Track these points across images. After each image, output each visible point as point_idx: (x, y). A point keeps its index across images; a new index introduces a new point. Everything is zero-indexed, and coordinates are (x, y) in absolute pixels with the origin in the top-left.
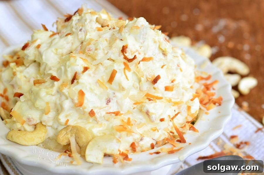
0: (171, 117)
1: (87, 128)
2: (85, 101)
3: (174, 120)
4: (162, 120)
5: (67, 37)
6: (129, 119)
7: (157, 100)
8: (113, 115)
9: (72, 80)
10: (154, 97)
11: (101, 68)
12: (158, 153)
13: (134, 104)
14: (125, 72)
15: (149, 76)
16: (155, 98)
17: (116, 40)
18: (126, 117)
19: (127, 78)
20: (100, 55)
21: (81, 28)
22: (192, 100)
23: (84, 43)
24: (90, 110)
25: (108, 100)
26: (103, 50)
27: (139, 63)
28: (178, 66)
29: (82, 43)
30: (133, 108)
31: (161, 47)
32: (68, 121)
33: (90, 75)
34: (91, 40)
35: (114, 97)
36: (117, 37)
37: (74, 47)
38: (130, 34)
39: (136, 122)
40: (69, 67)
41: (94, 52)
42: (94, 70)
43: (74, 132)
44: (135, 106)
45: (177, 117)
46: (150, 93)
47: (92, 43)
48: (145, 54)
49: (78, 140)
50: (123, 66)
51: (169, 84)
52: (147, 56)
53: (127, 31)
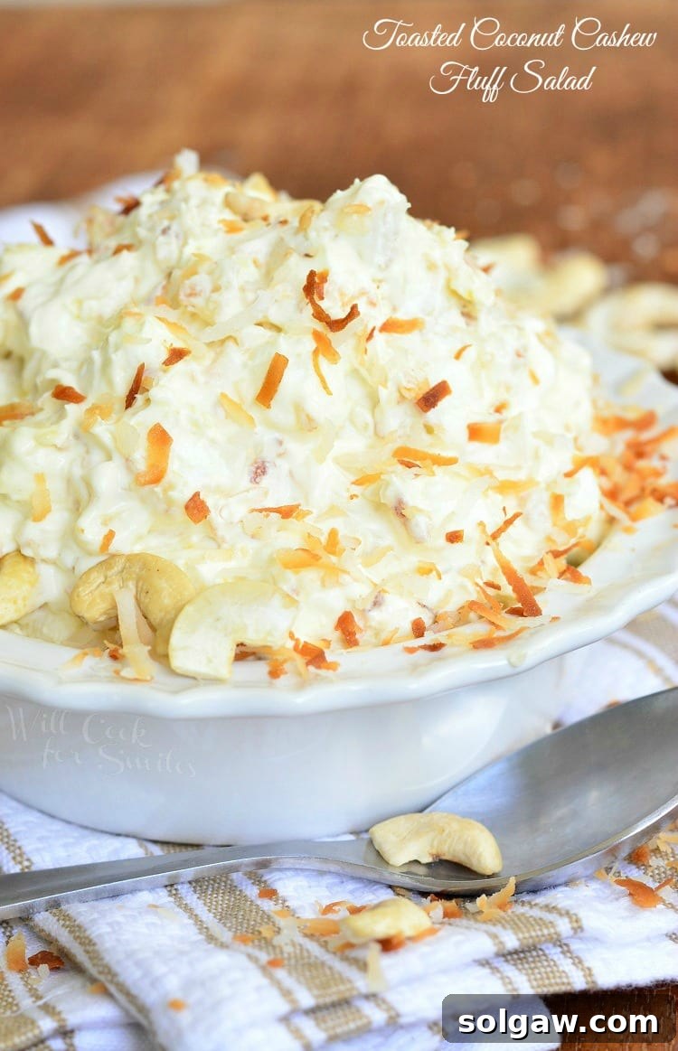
0: (491, 530)
1: (181, 563)
2: (173, 466)
3: (499, 540)
4: (454, 537)
5: (117, 256)
6: (333, 534)
7: (435, 468)
8: (274, 516)
9: (128, 397)
10: (425, 457)
11: (235, 356)
12: (435, 647)
13: (353, 483)
14: (316, 366)
15: (409, 382)
16: (429, 462)
17: (286, 255)
18: (325, 527)
19: (325, 387)
20: (231, 307)
21: (166, 223)
22: (569, 475)
23: (177, 274)
24: (189, 495)
25: (258, 468)
26: (243, 289)
27: (370, 336)
28: (519, 355)
29: (169, 275)
30: (348, 495)
31: (454, 286)
32: (110, 536)
33: (193, 378)
34: (201, 258)
35: (280, 455)
36: (292, 245)
37: (145, 288)
38: (337, 236)
39: (360, 543)
40: (117, 349)
41: (208, 300)
42: (207, 362)
43: (134, 576)
44: (356, 490)
45: (511, 529)
46: (412, 446)
47: (203, 268)
48: (394, 309)
49: (147, 600)
50: (311, 344)
51: (484, 416)
52: (401, 316)
53: (327, 224)
